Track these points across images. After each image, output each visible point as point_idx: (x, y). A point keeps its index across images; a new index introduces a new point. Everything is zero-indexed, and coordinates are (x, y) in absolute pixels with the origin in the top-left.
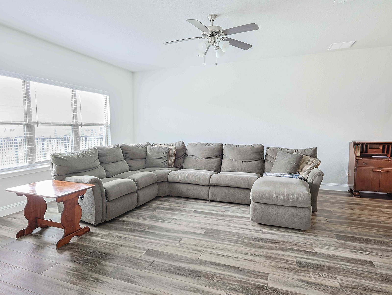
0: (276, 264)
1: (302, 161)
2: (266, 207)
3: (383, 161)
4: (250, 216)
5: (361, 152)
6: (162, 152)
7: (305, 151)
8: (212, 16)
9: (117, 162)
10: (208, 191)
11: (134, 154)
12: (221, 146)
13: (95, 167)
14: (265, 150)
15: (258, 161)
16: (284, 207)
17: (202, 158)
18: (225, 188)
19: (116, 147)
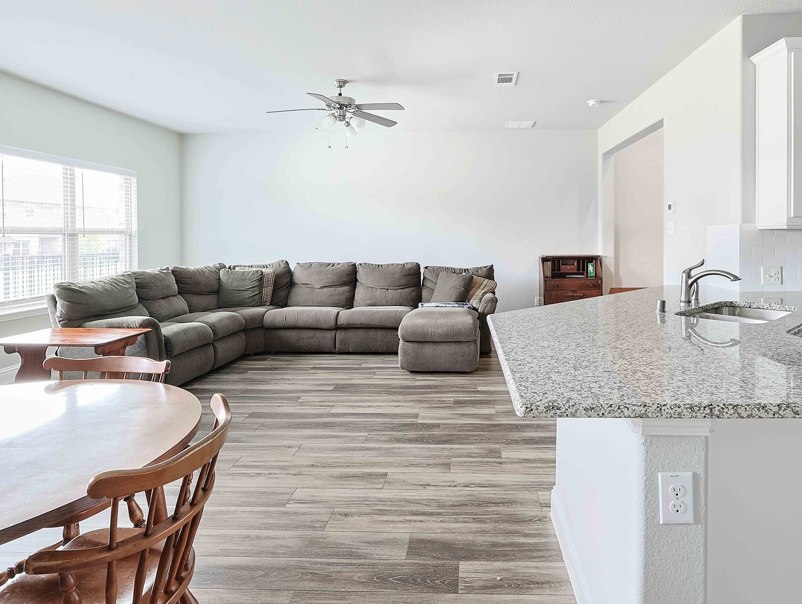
0: (429, 405)
1: (473, 284)
2: (421, 346)
3: (576, 282)
4: (399, 365)
5: (552, 271)
6: (249, 280)
7: (477, 271)
8: (339, 81)
9: (168, 298)
10: (334, 337)
11: (198, 283)
12: (353, 267)
13: (132, 306)
14: (422, 270)
15: (412, 289)
16: (444, 343)
17: (322, 287)
18: (361, 330)
19: (165, 271)
